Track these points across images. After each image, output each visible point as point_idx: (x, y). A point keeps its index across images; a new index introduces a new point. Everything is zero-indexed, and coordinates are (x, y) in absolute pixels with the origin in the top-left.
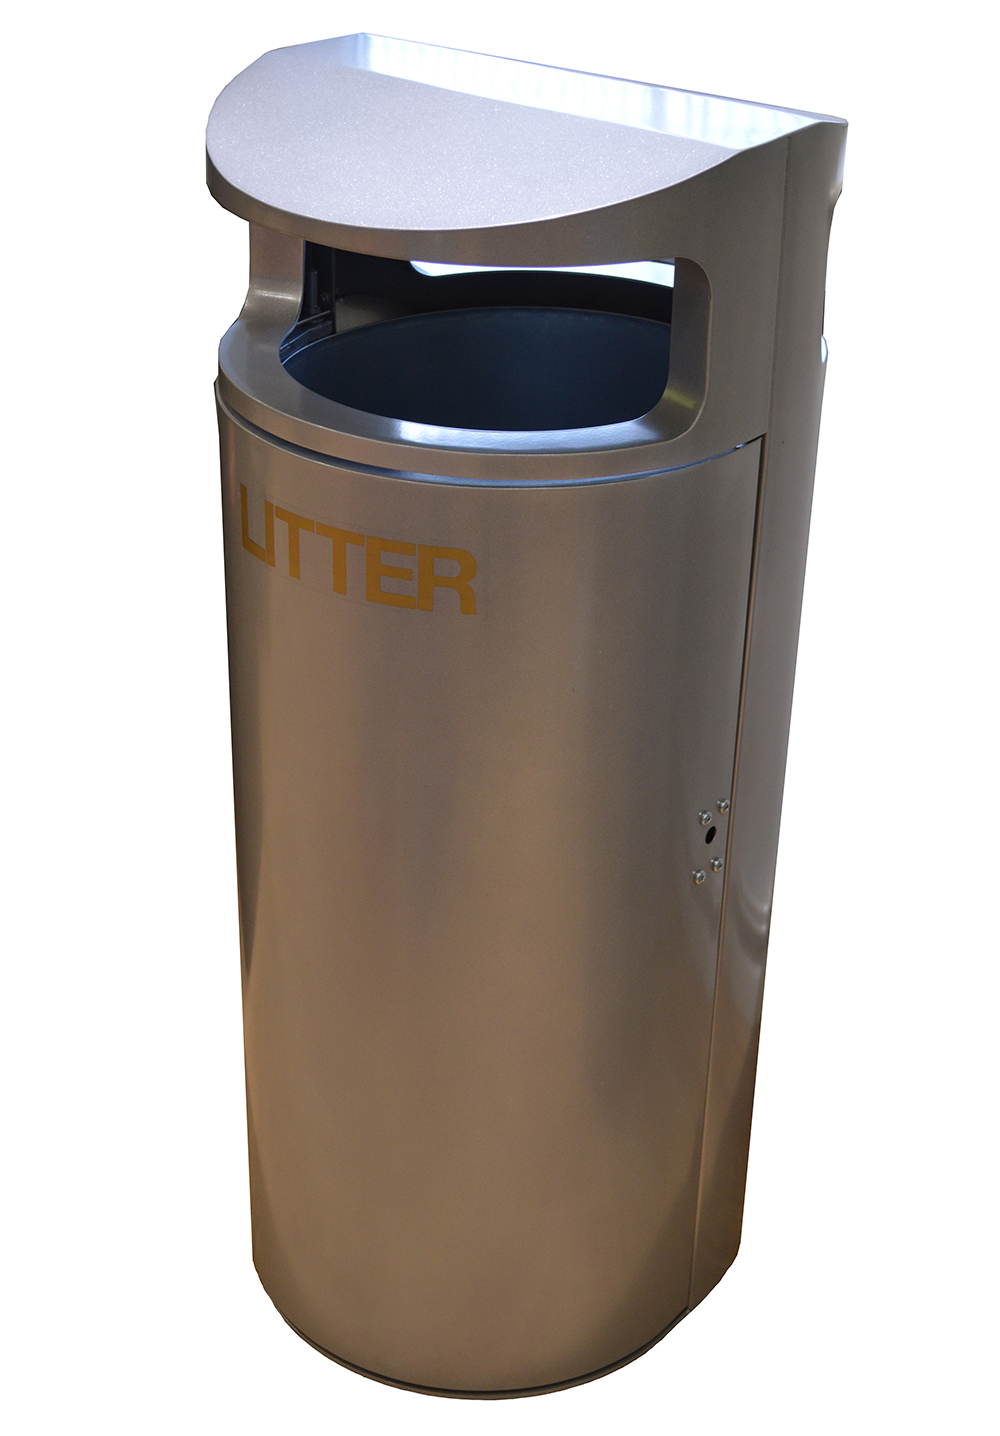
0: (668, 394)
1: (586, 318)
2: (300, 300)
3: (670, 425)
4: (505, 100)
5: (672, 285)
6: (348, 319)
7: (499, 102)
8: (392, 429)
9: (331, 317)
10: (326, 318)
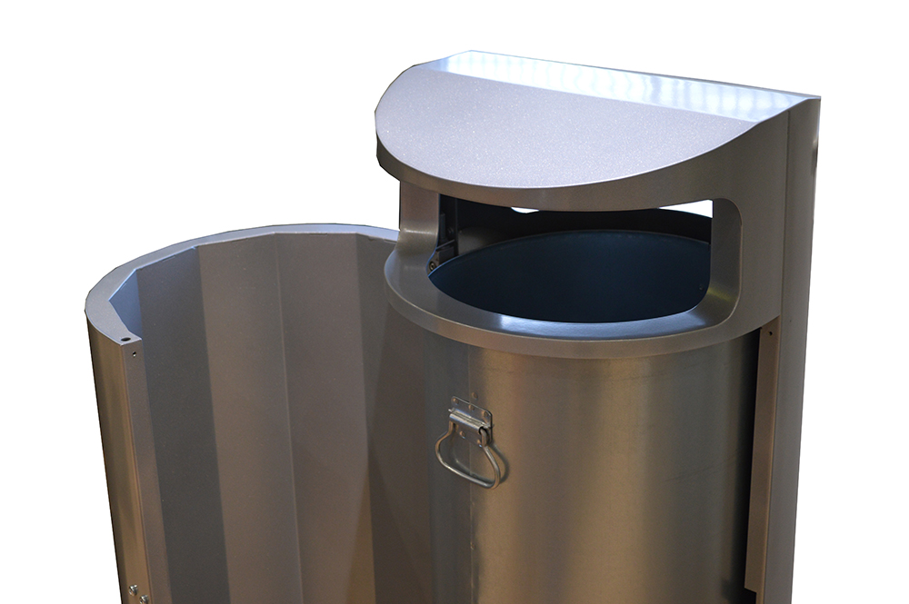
0: (710, 291)
1: (630, 237)
2: (437, 234)
3: (715, 315)
4: (583, 94)
5: (711, 216)
6: (467, 244)
7: (580, 95)
8: (498, 322)
9: (455, 245)
10: (451, 245)
